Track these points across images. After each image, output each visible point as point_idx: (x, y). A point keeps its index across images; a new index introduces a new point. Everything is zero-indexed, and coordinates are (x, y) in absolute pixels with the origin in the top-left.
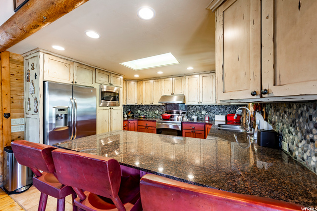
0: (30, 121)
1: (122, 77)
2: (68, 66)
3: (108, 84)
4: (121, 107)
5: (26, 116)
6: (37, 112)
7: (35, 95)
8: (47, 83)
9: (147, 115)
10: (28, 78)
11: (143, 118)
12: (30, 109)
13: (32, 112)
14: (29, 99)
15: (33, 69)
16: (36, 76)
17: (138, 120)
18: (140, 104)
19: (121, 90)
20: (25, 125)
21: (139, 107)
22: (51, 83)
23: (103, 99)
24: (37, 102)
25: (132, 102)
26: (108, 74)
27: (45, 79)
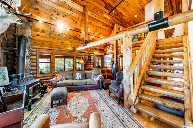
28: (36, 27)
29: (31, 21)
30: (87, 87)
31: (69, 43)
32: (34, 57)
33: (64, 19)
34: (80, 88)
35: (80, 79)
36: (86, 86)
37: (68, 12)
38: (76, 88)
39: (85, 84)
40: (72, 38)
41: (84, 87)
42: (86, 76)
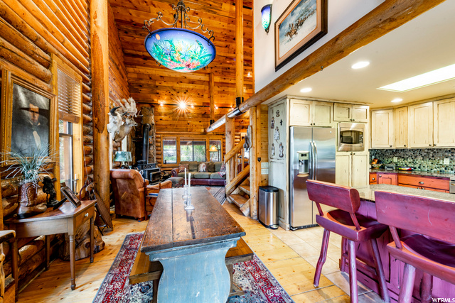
0: (274, 165)
1: (368, 108)
2: (308, 107)
3: (348, 120)
4: (366, 152)
5: (271, 160)
6: (282, 156)
7: (279, 141)
8: (292, 128)
9: (417, 166)
10: (273, 125)
11: (407, 170)
12: (274, 153)
13: (277, 156)
14: (273, 145)
15: (278, 115)
16: (281, 122)
17: (398, 174)
18: (400, 146)
19: (367, 127)
20: (269, 169)
21: (395, 152)
22: (296, 128)
23: (342, 142)
24: (283, 147)
25: (383, 143)
26: (349, 106)
27: (291, 124)
28: (159, 111)
29: (154, 107)
30: (211, 182)
31: (197, 123)
32: (159, 144)
33: (186, 96)
34: (202, 182)
35: (203, 171)
36: (209, 180)
37: (191, 86)
38: (198, 181)
39: (207, 177)
40: (201, 116)
41: (207, 182)
42: (214, 168)
